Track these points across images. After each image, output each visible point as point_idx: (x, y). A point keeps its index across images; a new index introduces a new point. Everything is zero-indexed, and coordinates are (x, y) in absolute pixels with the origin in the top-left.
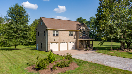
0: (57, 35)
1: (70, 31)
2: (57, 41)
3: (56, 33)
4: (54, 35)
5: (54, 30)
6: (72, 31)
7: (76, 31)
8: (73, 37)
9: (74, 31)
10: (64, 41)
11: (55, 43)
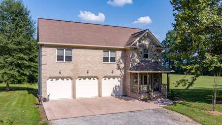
0: (69, 59)
1: (106, 50)
2: (67, 75)
3: (65, 53)
4: (60, 58)
5: (60, 48)
6: (114, 50)
7: (124, 51)
8: (115, 65)
9: (119, 50)
10: (89, 75)
11: (63, 78)
